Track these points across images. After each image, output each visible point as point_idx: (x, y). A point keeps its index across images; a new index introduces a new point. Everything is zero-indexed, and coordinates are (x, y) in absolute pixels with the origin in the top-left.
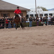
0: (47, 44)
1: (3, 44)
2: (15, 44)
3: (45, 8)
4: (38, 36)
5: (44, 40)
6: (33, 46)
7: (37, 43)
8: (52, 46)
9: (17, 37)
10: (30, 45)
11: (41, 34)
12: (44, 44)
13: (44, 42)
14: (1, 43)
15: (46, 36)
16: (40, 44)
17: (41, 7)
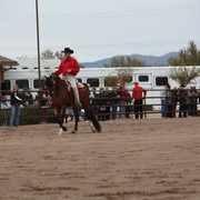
0: (75, 189)
5: (67, 174)
6: (25, 195)
7: (41, 187)
8: (95, 195)
10: (13, 191)
11: (54, 154)
12: (65, 189)
13: (64, 183)
15: (74, 159)
16: (50, 189)
17: (57, 54)
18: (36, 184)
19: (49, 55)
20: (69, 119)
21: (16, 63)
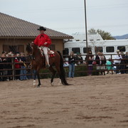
0: (111, 118)
1: (8, 116)
2: (35, 118)
3: (108, 33)
4: (90, 99)
5: (105, 108)
6: (79, 121)
7: (89, 116)
8: (124, 122)
9: (41, 101)
10: (71, 119)
11: (97, 95)
12: (104, 117)
13: (104, 114)
14: (3, 115)
15: (109, 98)
16: (94, 117)
17: (98, 31)
18: (85, 114)
19: (93, 32)
20: (106, 72)
21: (72, 37)
